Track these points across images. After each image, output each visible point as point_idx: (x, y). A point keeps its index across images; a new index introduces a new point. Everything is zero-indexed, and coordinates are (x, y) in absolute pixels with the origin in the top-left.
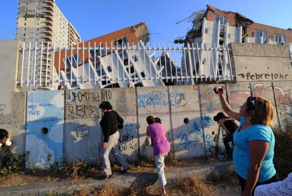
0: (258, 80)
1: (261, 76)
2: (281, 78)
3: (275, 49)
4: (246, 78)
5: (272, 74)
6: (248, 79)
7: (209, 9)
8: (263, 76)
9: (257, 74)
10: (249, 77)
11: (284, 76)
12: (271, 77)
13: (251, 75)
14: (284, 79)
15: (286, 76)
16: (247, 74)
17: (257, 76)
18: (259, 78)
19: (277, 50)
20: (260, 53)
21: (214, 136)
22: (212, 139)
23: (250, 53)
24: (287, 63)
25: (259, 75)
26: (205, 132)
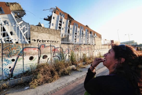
0: (43, 43)
1: (45, 41)
2: (55, 43)
3: (54, 31)
4: (36, 41)
5: (51, 41)
6: (37, 42)
7: (57, 9)
8: (46, 41)
9: (43, 40)
10: (38, 41)
11: (57, 42)
12: (50, 42)
13: (39, 40)
14: (57, 43)
15: (58, 42)
16: (37, 40)
17: (43, 41)
18: (44, 42)
19: (55, 32)
20: (47, 32)
21: (10, 69)
22: (8, 70)
23: (41, 31)
24: (59, 37)
25: (44, 41)
26: (3, 67)
